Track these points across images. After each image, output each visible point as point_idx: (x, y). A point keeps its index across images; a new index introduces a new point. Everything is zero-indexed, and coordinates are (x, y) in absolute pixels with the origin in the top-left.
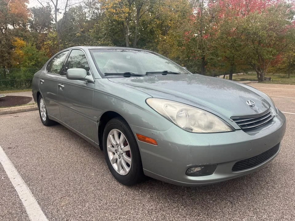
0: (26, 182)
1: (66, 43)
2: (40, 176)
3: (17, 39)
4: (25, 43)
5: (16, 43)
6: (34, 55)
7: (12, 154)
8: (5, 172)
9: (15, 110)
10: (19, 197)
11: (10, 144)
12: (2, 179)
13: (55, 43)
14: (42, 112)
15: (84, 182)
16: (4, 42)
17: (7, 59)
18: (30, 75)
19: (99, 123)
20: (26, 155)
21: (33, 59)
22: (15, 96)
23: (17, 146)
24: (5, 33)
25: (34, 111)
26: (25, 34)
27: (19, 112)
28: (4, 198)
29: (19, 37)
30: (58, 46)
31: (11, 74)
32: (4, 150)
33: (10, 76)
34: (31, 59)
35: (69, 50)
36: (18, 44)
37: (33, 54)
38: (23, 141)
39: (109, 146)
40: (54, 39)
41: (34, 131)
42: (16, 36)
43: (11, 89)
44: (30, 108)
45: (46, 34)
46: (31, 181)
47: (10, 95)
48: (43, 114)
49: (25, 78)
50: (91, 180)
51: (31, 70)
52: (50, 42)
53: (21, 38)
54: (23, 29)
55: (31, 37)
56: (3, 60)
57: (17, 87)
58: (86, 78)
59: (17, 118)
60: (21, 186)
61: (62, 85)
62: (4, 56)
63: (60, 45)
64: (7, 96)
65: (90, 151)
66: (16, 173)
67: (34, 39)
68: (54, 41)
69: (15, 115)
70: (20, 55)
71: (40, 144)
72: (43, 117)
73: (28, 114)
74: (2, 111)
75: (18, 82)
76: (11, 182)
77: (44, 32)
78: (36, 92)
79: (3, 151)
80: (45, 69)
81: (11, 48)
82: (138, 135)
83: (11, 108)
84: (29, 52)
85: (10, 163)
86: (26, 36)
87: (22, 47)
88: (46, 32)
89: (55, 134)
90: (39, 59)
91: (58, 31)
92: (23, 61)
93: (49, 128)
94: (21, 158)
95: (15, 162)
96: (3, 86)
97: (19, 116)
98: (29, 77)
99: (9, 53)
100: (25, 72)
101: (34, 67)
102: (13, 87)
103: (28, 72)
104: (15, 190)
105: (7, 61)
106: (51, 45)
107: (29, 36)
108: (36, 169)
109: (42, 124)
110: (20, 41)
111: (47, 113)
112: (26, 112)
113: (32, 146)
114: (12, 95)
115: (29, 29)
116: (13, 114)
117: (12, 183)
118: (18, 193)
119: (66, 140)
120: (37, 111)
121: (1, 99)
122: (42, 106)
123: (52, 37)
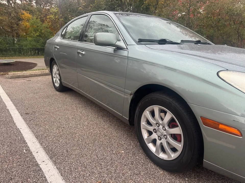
0: (51, 158)
1: (69, 16)
2: (65, 151)
3: (24, 12)
4: (31, 16)
5: (23, 16)
6: (39, 28)
7: (30, 121)
8: (27, 143)
9: (28, 74)
10: (47, 180)
11: (27, 109)
12: (24, 153)
13: (57, 17)
14: (55, 78)
15: (116, 162)
16: (13, 14)
17: (16, 30)
18: (34, 44)
19: (132, 96)
20: (45, 123)
21: (38, 30)
22: (23, 62)
23: (35, 112)
24: (14, 7)
25: (45, 76)
26: (31, 9)
27: (31, 77)
28: (29, 180)
29: (26, 10)
30: (59, 20)
31: (19, 43)
32: (22, 116)
33: (18, 44)
34: (36, 31)
35: (88, 16)
36: (25, 17)
37: (38, 26)
38: (39, 106)
39: (143, 123)
40: (56, 14)
41: (48, 97)
42: (23, 9)
43: (19, 56)
44: (41, 73)
45: (49, 9)
46: (56, 157)
47: (19, 61)
48: (56, 80)
49: (31, 47)
50: (123, 159)
51: (36, 40)
52: (52, 16)
53: (28, 12)
54: (29, 4)
55: (36, 11)
56: (12, 31)
57: (24, 54)
58: (116, 44)
59: (29, 82)
60: (46, 163)
61: (83, 51)
62: (14, 27)
63: (61, 20)
64: (16, 61)
65: (110, 122)
66: (38, 145)
67: (39, 13)
68: (55, 16)
69: (28, 79)
70: (27, 26)
71: (57, 111)
72: (56, 83)
73: (40, 78)
74: (16, 75)
75: (25, 49)
76: (34, 157)
77: (47, 8)
78: (50, 59)
79: (20, 117)
80: (60, 36)
81: (19, 20)
82: (203, 118)
83: (23, 72)
84: (34, 25)
85: (30, 132)
86: (32, 10)
87: (28, 20)
88: (48, 8)
89: (70, 100)
90: (43, 31)
91: (59, 7)
92: (29, 32)
93: (61, 94)
94: (41, 126)
95: (35, 132)
96: (13, 52)
97: (32, 80)
98: (34, 45)
99: (17, 25)
100: (31, 41)
101: (38, 37)
102: (20, 54)
103: (33, 41)
104: (41, 169)
105: (16, 31)
106: (53, 19)
107: (34, 11)
108: (58, 141)
109: (54, 89)
110: (27, 15)
111: (60, 80)
112: (37, 77)
113: (50, 113)
114: (20, 61)
115: (34, 4)
116: (25, 78)
117: (36, 158)
118: (44, 173)
119: (82, 107)
120: (49, 76)
121: (11, 63)
122: (55, 72)
123: (54, 12)
